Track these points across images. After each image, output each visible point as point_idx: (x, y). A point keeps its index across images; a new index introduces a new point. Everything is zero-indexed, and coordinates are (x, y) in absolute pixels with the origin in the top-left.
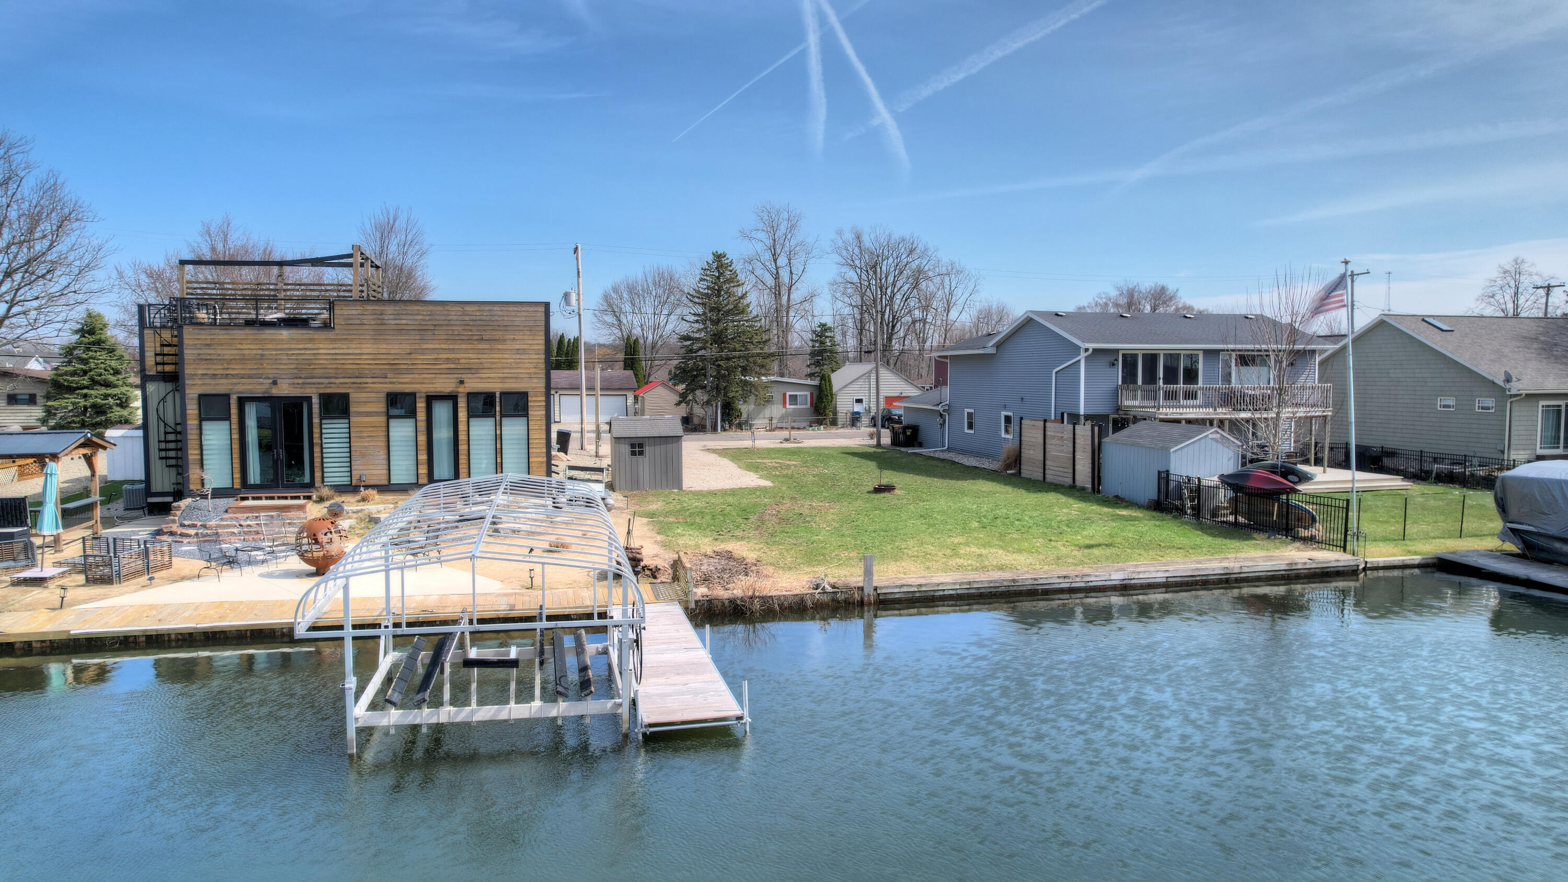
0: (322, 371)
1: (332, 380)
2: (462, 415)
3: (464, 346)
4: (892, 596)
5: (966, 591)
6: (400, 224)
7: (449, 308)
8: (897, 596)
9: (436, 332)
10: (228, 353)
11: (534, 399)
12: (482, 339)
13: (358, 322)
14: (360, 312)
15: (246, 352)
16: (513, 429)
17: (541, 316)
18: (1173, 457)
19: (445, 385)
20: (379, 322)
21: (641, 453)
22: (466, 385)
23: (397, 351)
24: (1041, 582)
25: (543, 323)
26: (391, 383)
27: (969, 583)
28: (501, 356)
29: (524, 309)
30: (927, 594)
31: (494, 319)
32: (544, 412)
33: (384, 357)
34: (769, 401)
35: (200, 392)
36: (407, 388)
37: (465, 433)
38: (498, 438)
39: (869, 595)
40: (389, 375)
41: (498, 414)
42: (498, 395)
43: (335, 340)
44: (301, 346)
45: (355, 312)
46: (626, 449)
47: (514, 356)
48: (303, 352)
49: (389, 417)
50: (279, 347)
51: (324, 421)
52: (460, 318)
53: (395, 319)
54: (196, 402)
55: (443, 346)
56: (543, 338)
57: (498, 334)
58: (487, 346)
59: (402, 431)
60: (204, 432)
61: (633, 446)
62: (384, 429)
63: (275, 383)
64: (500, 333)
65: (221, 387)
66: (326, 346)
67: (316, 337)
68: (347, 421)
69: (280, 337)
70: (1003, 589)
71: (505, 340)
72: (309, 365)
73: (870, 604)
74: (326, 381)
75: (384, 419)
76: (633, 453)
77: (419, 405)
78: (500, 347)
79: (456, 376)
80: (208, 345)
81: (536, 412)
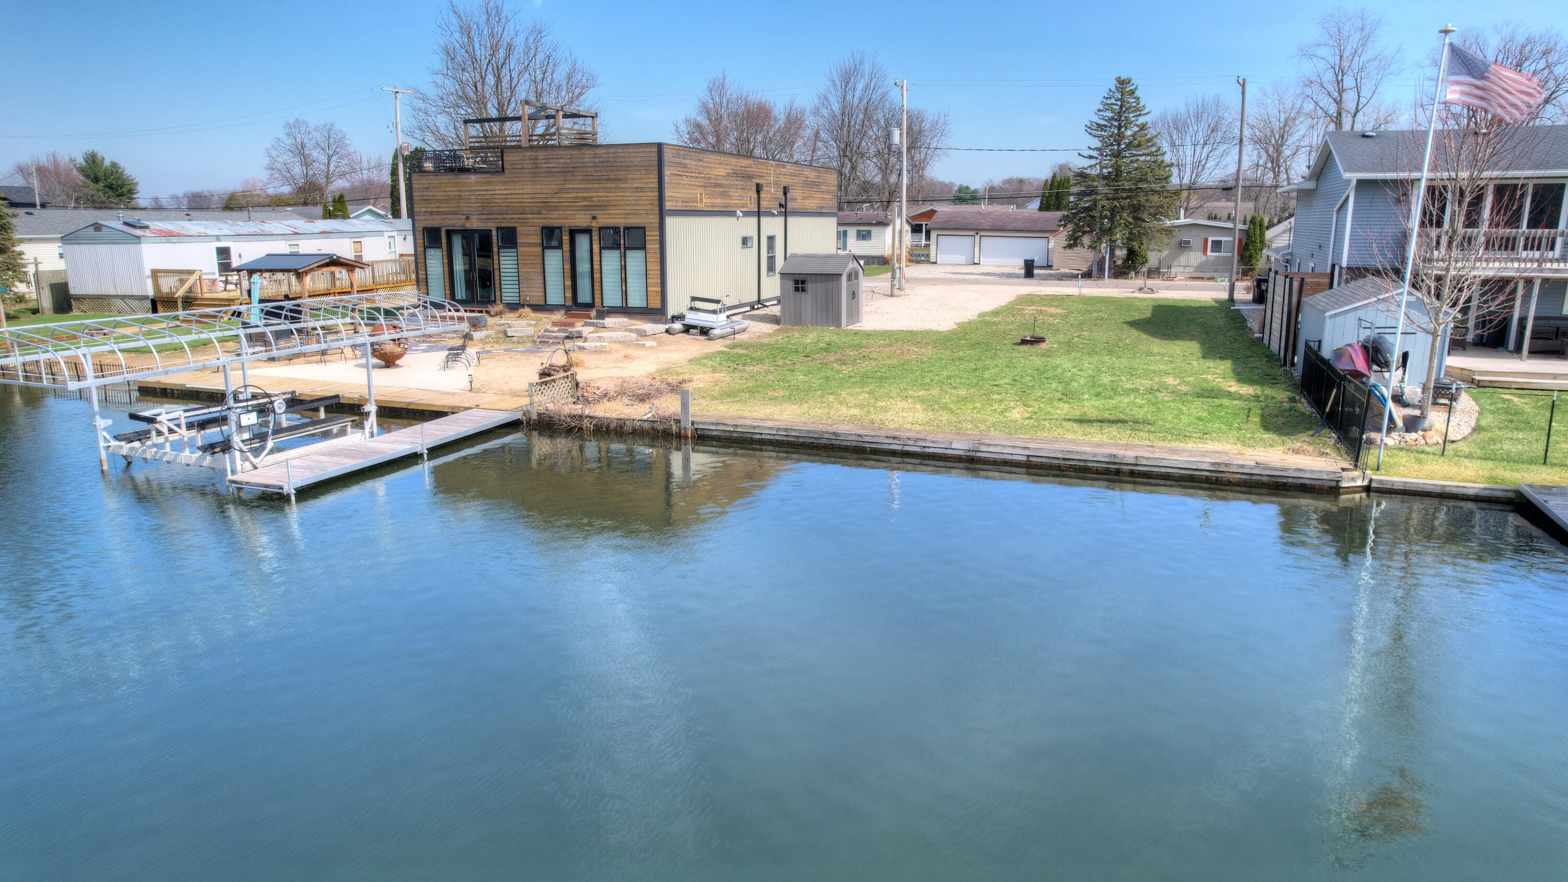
0: (498, 208)
1: (505, 216)
2: (596, 247)
3: (595, 186)
4: (710, 433)
7: (583, 152)
8: (714, 433)
9: (575, 173)
10: (439, 195)
11: (650, 233)
12: (609, 179)
13: (520, 166)
14: (521, 158)
15: (450, 193)
16: (635, 260)
17: (654, 156)
19: (581, 220)
20: (534, 166)
21: (803, 290)
22: (599, 220)
23: (548, 191)
24: (867, 439)
25: (656, 163)
26: (545, 218)
28: (623, 194)
29: (641, 150)
30: (744, 436)
31: (618, 159)
32: (658, 246)
33: (539, 196)
34: (1184, 246)
35: (424, 226)
36: (555, 223)
37: (598, 263)
38: (624, 268)
39: (685, 428)
40: (543, 212)
41: (622, 246)
42: (622, 230)
43: (505, 182)
44: (484, 188)
45: (518, 158)
46: (791, 285)
47: (634, 194)
48: (485, 193)
49: (544, 248)
50: (470, 189)
51: (501, 250)
52: (593, 160)
53: (545, 163)
54: (421, 233)
55: (581, 186)
56: (657, 176)
57: (621, 174)
58: (613, 185)
59: (554, 260)
60: (428, 257)
61: (796, 282)
62: (541, 258)
63: (467, 218)
64: (621, 173)
65: (434, 222)
66: (500, 187)
67: (493, 180)
68: (515, 250)
69: (469, 181)
70: (824, 441)
71: (626, 180)
72: (490, 203)
73: (686, 437)
74: (500, 216)
75: (539, 249)
76: (797, 289)
77: (564, 238)
78: (623, 186)
79: (590, 212)
80: (427, 188)
81: (652, 246)
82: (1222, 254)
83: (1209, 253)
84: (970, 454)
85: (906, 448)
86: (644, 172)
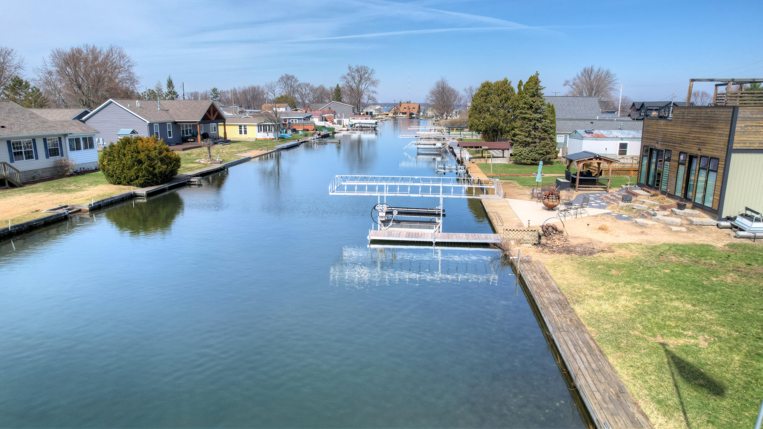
0: (667, 139)
1: (669, 144)
2: (698, 167)
3: (703, 131)
7: (702, 110)
9: (697, 123)
10: (651, 129)
11: (722, 163)
12: (709, 127)
13: (678, 117)
14: (679, 112)
15: (654, 129)
16: (712, 178)
17: (730, 114)
19: (694, 150)
20: (683, 117)
22: (701, 151)
23: (686, 132)
25: (730, 119)
26: (682, 147)
28: (714, 137)
29: (726, 110)
31: (716, 116)
32: (724, 171)
33: (682, 134)
35: (644, 144)
36: (685, 150)
37: (697, 177)
38: (706, 182)
40: (682, 143)
41: (708, 169)
42: (709, 158)
43: (672, 125)
44: (665, 128)
47: (718, 138)
48: (665, 130)
49: (679, 163)
50: (661, 128)
51: (665, 162)
52: (705, 115)
54: (643, 148)
55: (698, 130)
56: (729, 127)
57: (715, 125)
58: (710, 131)
59: (682, 171)
60: (643, 161)
62: (677, 169)
63: (658, 143)
65: (648, 143)
66: (671, 128)
67: (668, 124)
68: (669, 163)
69: (661, 123)
71: (716, 128)
72: (666, 136)
74: (667, 144)
75: (677, 164)
77: (687, 159)
78: (714, 132)
79: (699, 146)
80: (648, 126)
81: (721, 171)
86: (724, 124)
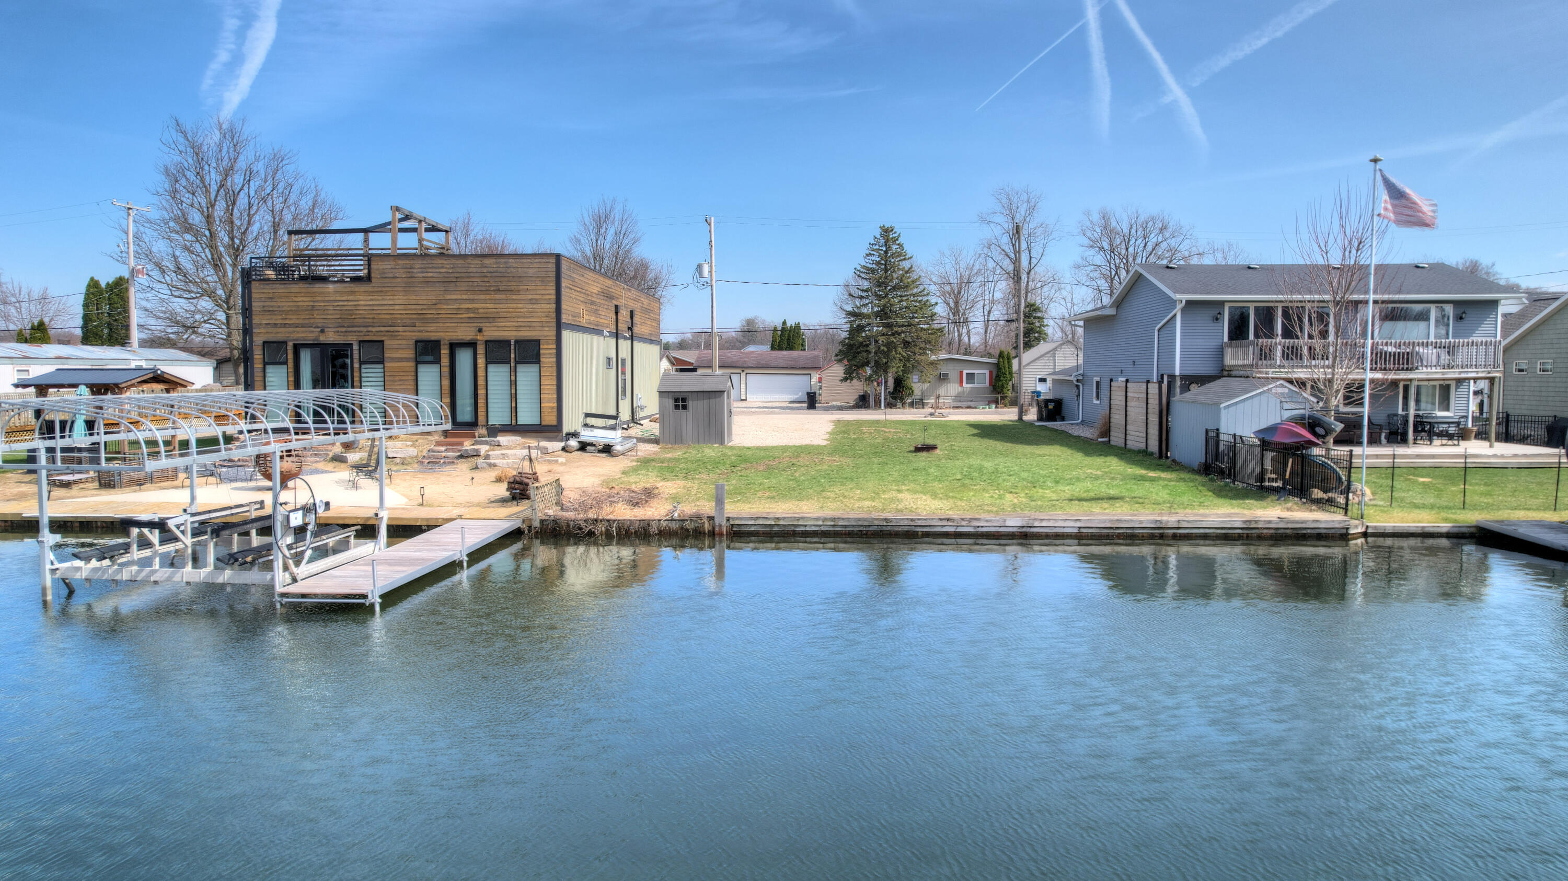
0: (361, 321)
1: (370, 329)
2: (481, 362)
3: (482, 297)
4: (747, 529)
5: (831, 529)
6: (617, 214)
7: (469, 261)
8: (753, 529)
9: (458, 284)
10: (286, 305)
11: (546, 346)
12: (499, 290)
13: (391, 275)
14: (393, 266)
15: (300, 304)
16: (527, 374)
17: (552, 267)
18: (1223, 413)
19: (465, 333)
20: (409, 275)
21: (684, 407)
22: (485, 333)
23: (425, 302)
25: (554, 274)
26: (419, 331)
27: (834, 519)
28: (515, 306)
29: (536, 260)
30: (786, 529)
31: (509, 270)
32: (554, 360)
33: (413, 307)
34: (943, 378)
35: (264, 339)
36: (434, 336)
37: (484, 378)
38: (514, 383)
39: (720, 526)
40: (417, 324)
41: (513, 360)
42: (512, 343)
43: (372, 292)
44: (344, 298)
45: (389, 267)
46: (670, 403)
47: (527, 306)
48: (346, 303)
49: (418, 363)
50: (327, 299)
51: (363, 366)
52: (479, 270)
53: (423, 272)
54: (261, 348)
55: (464, 297)
56: (554, 288)
57: (513, 285)
58: (503, 297)
59: (429, 376)
60: (268, 375)
61: (676, 400)
62: (413, 374)
63: (322, 331)
64: (513, 283)
65: (280, 335)
66: (365, 298)
67: (356, 289)
68: (381, 366)
69: (327, 290)
71: (519, 291)
72: (351, 315)
73: (721, 534)
74: (365, 329)
75: (412, 364)
76: (677, 407)
77: (443, 352)
78: (514, 297)
79: (475, 324)
80: (271, 298)
81: (548, 359)
82: (976, 385)
83: (965, 385)
84: (1024, 530)
85: (960, 529)
86: (540, 283)
